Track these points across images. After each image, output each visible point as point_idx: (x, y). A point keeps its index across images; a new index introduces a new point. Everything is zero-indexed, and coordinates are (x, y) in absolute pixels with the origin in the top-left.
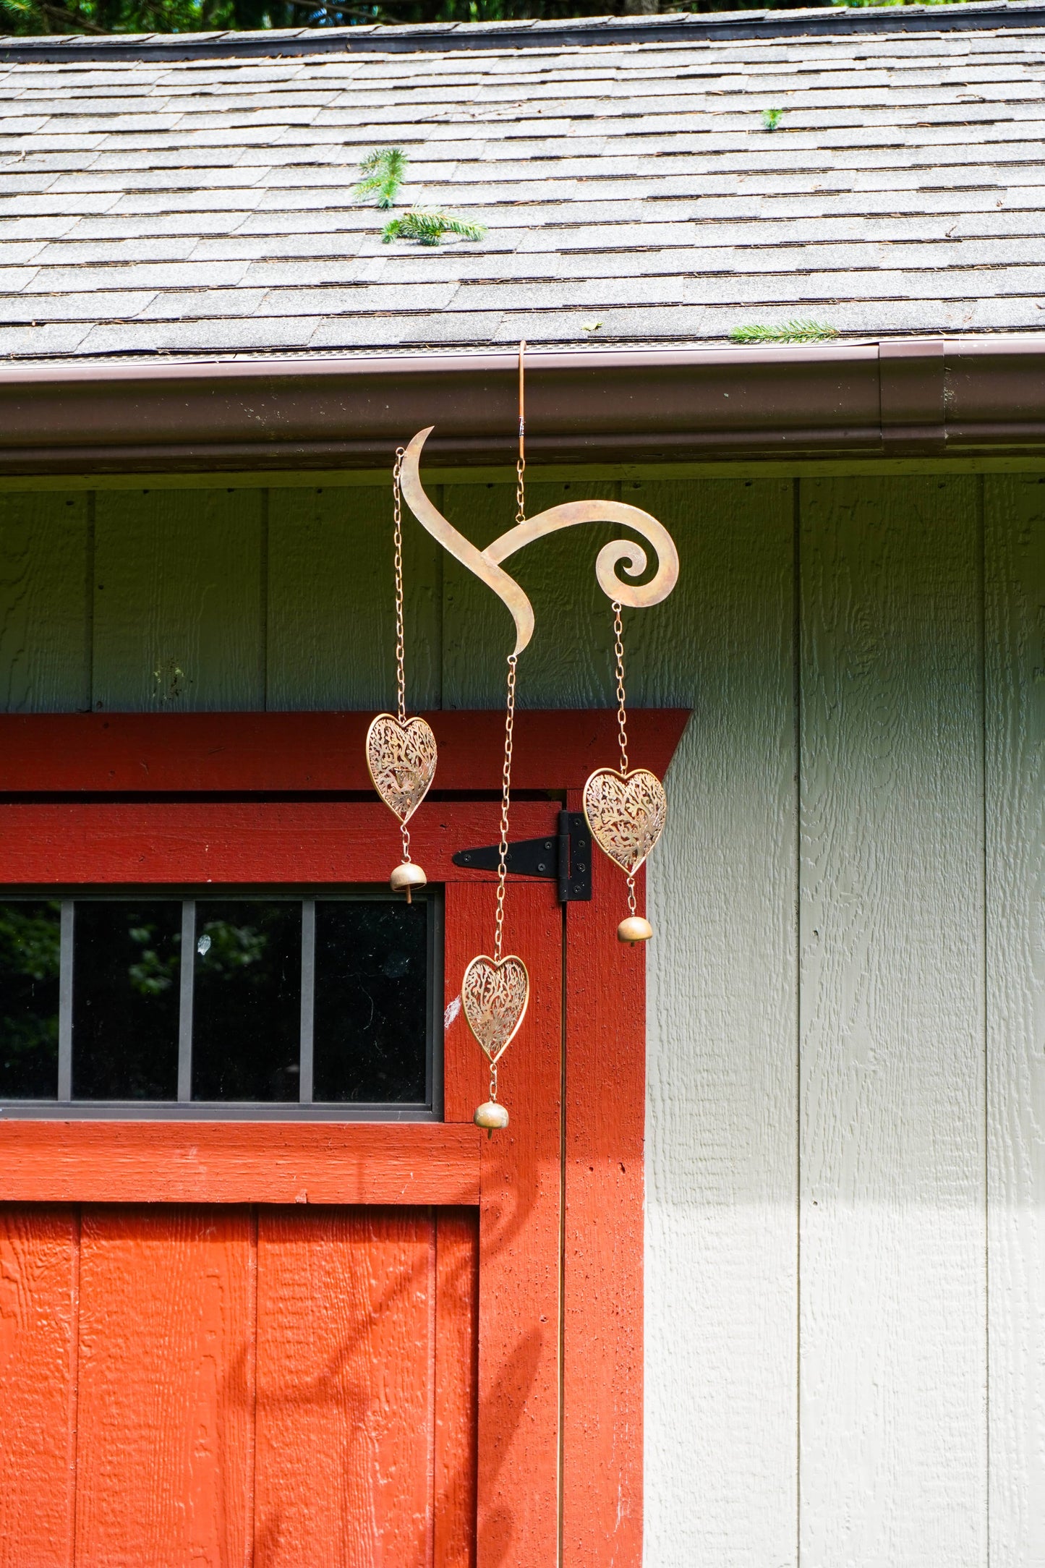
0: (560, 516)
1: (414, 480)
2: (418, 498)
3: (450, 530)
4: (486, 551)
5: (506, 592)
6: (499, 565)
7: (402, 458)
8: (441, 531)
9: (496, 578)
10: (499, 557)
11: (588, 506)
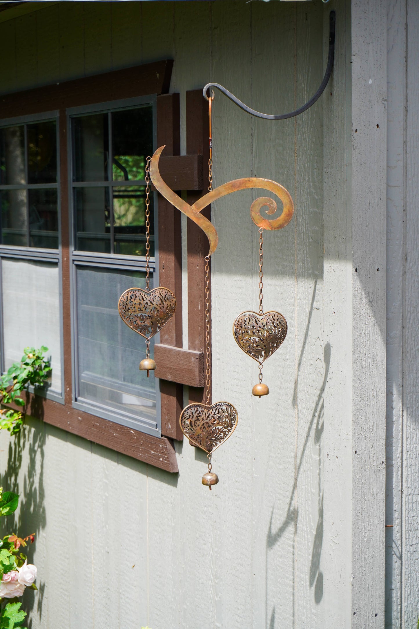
0: (231, 186)
1: (156, 172)
2: (158, 181)
3: (175, 195)
4: (193, 206)
5: (204, 225)
6: (200, 212)
7: (150, 162)
8: (170, 196)
9: (198, 219)
10: (200, 208)
11: (246, 181)
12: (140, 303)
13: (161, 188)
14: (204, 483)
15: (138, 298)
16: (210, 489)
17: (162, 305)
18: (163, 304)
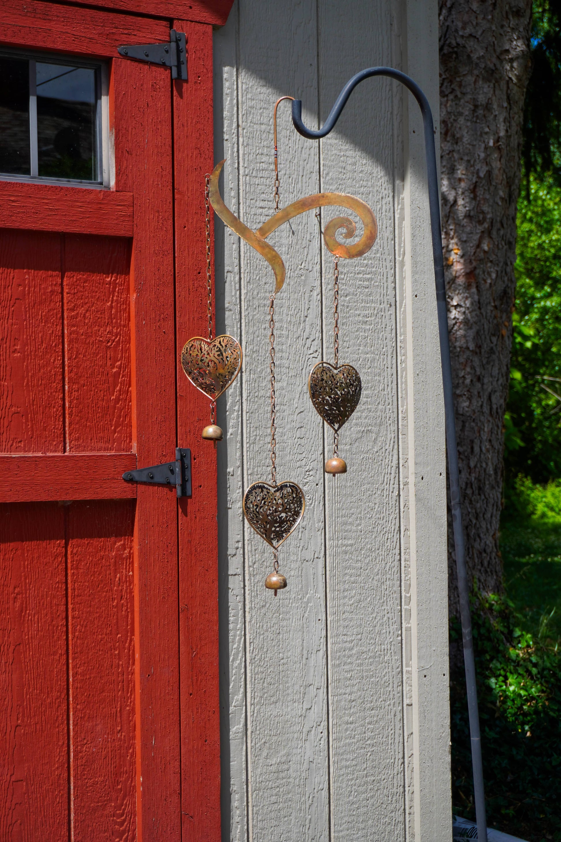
0: (302, 205)
1: (216, 192)
2: (218, 203)
5: (269, 256)
7: (208, 180)
8: (231, 222)
9: (263, 247)
10: (265, 234)
12: (197, 355)
13: (221, 212)
14: (269, 586)
15: (196, 350)
16: (276, 595)
17: (221, 357)
18: (222, 355)
